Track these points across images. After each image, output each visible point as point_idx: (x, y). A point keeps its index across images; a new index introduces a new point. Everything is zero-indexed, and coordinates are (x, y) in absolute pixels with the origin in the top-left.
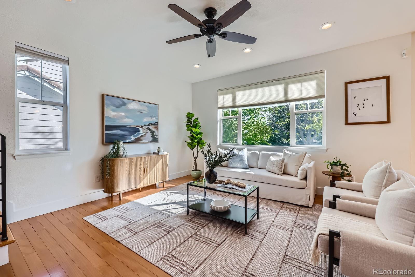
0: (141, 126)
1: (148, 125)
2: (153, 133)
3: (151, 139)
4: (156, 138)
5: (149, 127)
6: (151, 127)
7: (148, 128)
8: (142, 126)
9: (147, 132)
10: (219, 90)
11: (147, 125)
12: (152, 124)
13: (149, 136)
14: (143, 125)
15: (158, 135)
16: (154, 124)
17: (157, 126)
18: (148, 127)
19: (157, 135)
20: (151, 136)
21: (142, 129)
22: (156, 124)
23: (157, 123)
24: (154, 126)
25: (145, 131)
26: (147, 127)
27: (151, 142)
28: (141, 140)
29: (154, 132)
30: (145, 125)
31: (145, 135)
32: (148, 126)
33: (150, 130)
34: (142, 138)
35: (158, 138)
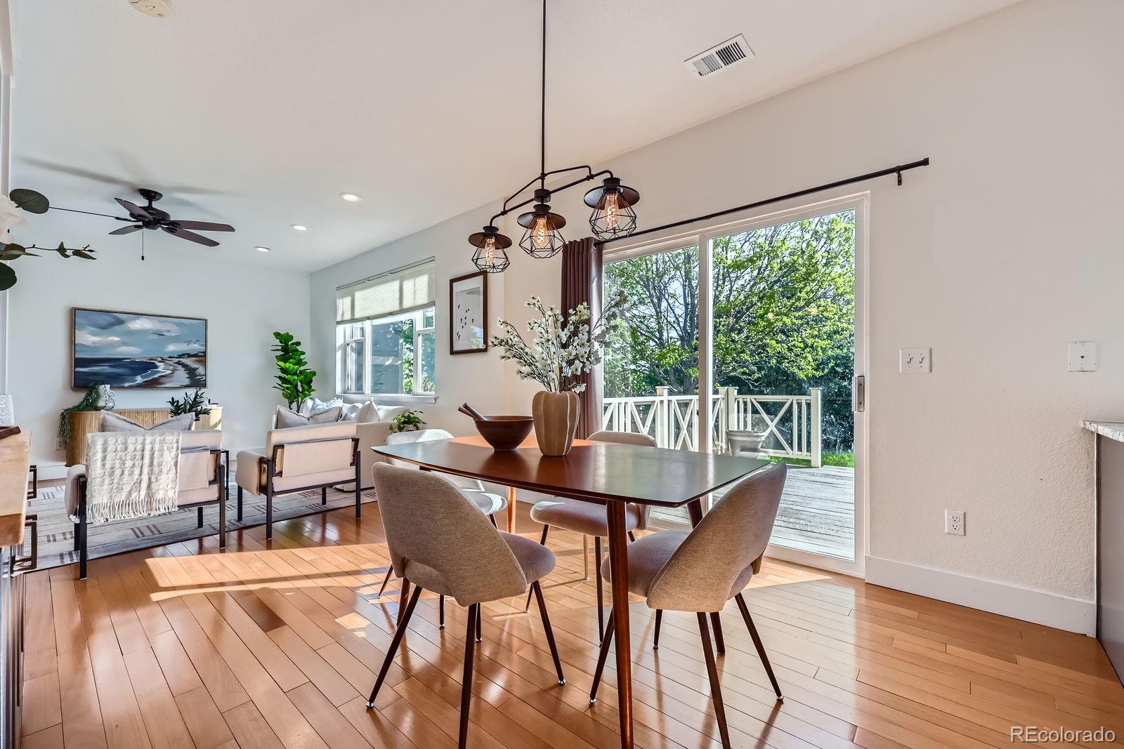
0: (159, 359)
1: (180, 356)
2: (191, 372)
3: (187, 382)
4: (202, 380)
5: (181, 360)
6: (187, 361)
7: (178, 363)
8: (162, 360)
9: (177, 369)
10: (339, 289)
12: (189, 356)
13: (181, 377)
14: (165, 357)
15: (205, 375)
16: (195, 356)
17: (204, 358)
18: (179, 361)
19: (203, 375)
20: (187, 376)
21: (163, 364)
22: (202, 354)
23: (205, 353)
24: (194, 359)
25: (171, 367)
26: (177, 360)
27: (187, 386)
28: (162, 384)
29: (196, 369)
30: (170, 357)
31: (170, 374)
33: (184, 365)
34: (163, 380)
35: (205, 380)
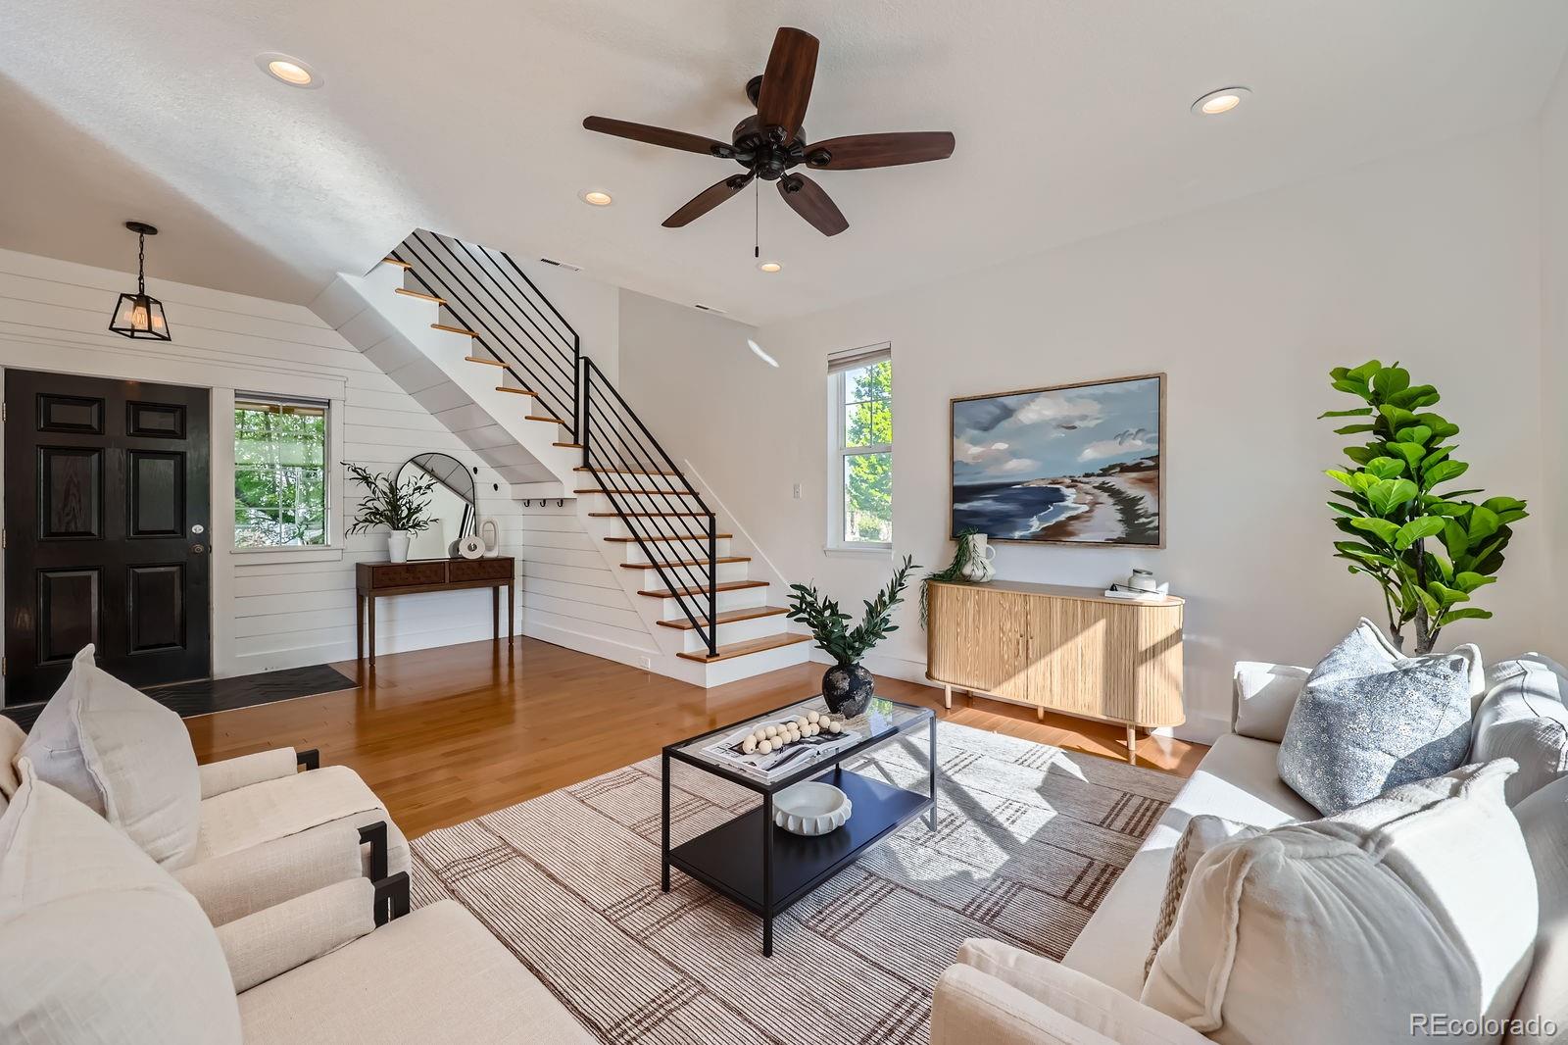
0: (1068, 481)
1: (1105, 472)
2: (1128, 507)
3: (1119, 531)
4: (1151, 526)
5: (1106, 479)
6: (1119, 482)
7: (1102, 487)
8: (1073, 481)
9: (1100, 501)
11: (1099, 475)
12: (1125, 469)
13: (1108, 519)
14: (1078, 474)
15: (1158, 514)
16: (1137, 468)
17: (1153, 473)
18: (1104, 483)
19: (1154, 515)
20: (1119, 516)
21: (1073, 490)
22: (1151, 463)
23: (1158, 458)
24: (1134, 475)
25: (1089, 497)
26: (1099, 480)
27: (1119, 542)
28: (1071, 534)
29: (1136, 501)
30: (1087, 475)
31: (1087, 512)
32: (1100, 480)
33: (1114, 493)
34: (1075, 525)
35: (1158, 528)
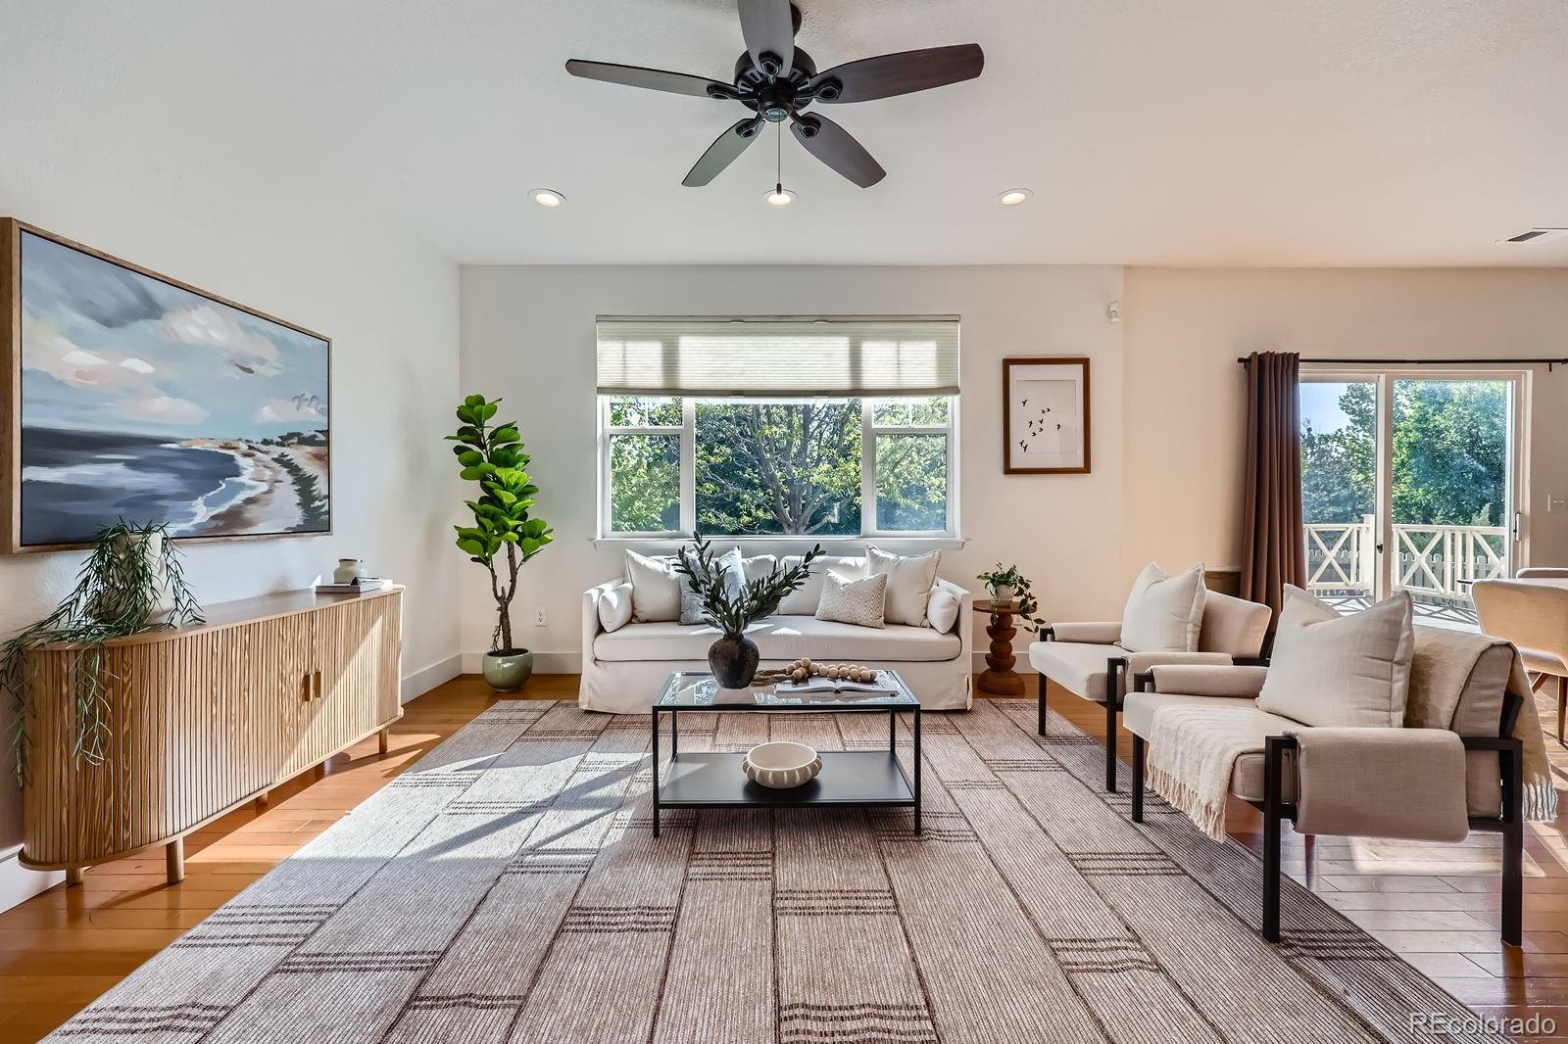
0: (244, 447)
1: (284, 441)
2: (304, 484)
3: (297, 517)
4: (323, 510)
5: (286, 450)
6: (298, 455)
7: (282, 461)
8: (250, 448)
9: (280, 479)
10: (602, 318)
11: (277, 444)
12: (302, 440)
13: (287, 505)
14: (256, 439)
15: (329, 497)
16: (310, 441)
17: (323, 449)
18: (283, 455)
19: (325, 497)
20: (297, 499)
21: (249, 461)
22: (321, 437)
23: (327, 433)
24: (309, 449)
25: (268, 473)
26: (276, 451)
27: (297, 531)
28: (249, 524)
29: (311, 480)
30: (266, 442)
31: (266, 493)
32: (280, 450)
33: (293, 469)
34: (252, 512)
35: (329, 512)
